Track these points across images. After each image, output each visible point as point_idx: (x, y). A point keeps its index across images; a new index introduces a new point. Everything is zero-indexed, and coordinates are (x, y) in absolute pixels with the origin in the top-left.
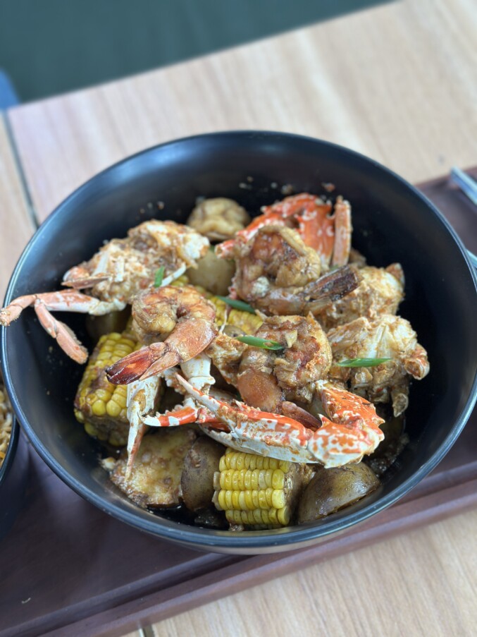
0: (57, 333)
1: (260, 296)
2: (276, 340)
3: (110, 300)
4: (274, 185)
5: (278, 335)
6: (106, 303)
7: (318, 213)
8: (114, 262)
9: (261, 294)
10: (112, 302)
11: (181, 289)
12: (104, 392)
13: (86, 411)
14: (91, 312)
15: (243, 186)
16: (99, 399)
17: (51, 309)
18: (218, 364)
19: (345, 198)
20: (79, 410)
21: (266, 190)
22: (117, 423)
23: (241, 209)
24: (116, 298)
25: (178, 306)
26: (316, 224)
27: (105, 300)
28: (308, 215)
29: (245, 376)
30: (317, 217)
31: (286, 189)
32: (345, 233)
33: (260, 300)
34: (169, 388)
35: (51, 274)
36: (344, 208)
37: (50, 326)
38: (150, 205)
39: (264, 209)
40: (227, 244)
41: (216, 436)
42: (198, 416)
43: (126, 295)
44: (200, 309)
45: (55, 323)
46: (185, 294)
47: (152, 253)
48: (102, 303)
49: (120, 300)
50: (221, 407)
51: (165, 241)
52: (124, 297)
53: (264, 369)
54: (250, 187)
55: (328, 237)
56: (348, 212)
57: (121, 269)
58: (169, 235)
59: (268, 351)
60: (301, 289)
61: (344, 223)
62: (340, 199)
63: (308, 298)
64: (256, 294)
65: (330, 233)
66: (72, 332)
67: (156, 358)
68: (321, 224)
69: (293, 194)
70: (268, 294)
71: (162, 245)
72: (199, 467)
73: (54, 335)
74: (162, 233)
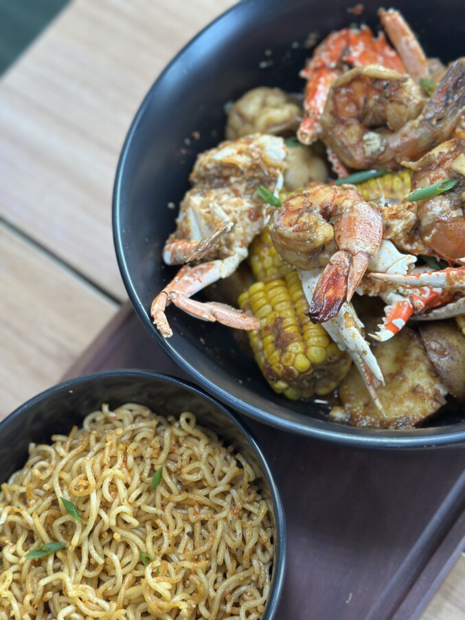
0: (214, 315)
1: (378, 153)
2: (444, 178)
3: (232, 253)
4: (295, 45)
5: (442, 172)
6: (230, 258)
7: (364, 42)
8: (209, 212)
9: (379, 150)
10: (235, 253)
11: (304, 192)
12: (297, 344)
13: (288, 375)
14: (224, 276)
15: (263, 65)
16: (296, 354)
17: (190, 295)
18: (400, 240)
19: (387, 8)
20: (279, 379)
21: (288, 55)
22: (325, 367)
23: (277, 91)
24: (236, 246)
25: (318, 209)
26: (371, 53)
27: (227, 256)
28: (356, 50)
29: (436, 234)
30: (366, 46)
31: (310, 42)
32: (409, 41)
33: (381, 157)
34: (363, 296)
35: (149, 267)
36: (393, 18)
37: (203, 312)
38: (187, 141)
39: (303, 74)
40: (304, 125)
41: (440, 315)
42: (413, 304)
43: (242, 238)
44: (343, 198)
45: (205, 307)
46: (314, 194)
47: (236, 182)
48: (226, 260)
49: (241, 247)
50: (448, 275)
51: (243, 161)
52: (242, 241)
53: (454, 214)
54: (271, 63)
55: (393, 59)
56: (400, 20)
57: (223, 214)
58: (240, 153)
59: (443, 194)
60: (421, 117)
61: (404, 33)
62: (382, 11)
63: (434, 122)
64: (373, 153)
65: (392, 54)
66: (226, 305)
67: (346, 270)
68: (374, 49)
69: (319, 41)
70: (387, 146)
71: (245, 166)
72: (449, 354)
73: (213, 319)
74: (233, 155)
